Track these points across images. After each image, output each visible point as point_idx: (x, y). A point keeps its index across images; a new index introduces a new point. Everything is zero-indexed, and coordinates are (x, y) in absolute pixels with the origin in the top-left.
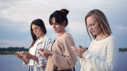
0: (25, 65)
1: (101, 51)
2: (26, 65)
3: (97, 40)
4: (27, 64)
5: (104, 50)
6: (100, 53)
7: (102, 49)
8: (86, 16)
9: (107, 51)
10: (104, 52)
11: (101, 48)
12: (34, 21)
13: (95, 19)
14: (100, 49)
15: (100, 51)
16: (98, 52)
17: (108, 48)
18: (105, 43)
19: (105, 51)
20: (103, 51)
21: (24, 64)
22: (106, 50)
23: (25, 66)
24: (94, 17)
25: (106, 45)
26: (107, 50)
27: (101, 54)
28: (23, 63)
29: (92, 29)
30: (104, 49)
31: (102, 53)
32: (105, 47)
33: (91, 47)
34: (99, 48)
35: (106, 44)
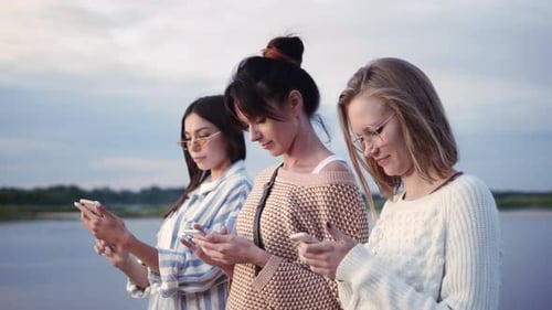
0: (134, 291)
1: (421, 253)
2: (140, 293)
3: (404, 198)
4: (143, 290)
5: (433, 249)
6: (419, 261)
7: (425, 241)
8: (342, 96)
9: (449, 253)
10: (436, 255)
11: (422, 236)
12: (201, 99)
13: (379, 105)
14: (417, 241)
15: (415, 250)
16: (410, 258)
17: (450, 238)
18: (436, 213)
19: (438, 253)
20: (428, 252)
21: (130, 288)
22: (441, 246)
23: (136, 296)
24: (374, 96)
25: (441, 221)
26: (449, 247)
27: (423, 265)
28: (129, 283)
29: (378, 152)
30: (434, 242)
31: (425, 262)
32: (437, 232)
33: (381, 227)
34: (411, 237)
35: (440, 217)
